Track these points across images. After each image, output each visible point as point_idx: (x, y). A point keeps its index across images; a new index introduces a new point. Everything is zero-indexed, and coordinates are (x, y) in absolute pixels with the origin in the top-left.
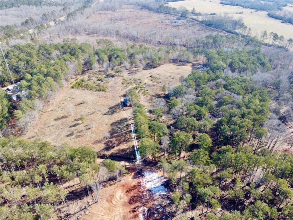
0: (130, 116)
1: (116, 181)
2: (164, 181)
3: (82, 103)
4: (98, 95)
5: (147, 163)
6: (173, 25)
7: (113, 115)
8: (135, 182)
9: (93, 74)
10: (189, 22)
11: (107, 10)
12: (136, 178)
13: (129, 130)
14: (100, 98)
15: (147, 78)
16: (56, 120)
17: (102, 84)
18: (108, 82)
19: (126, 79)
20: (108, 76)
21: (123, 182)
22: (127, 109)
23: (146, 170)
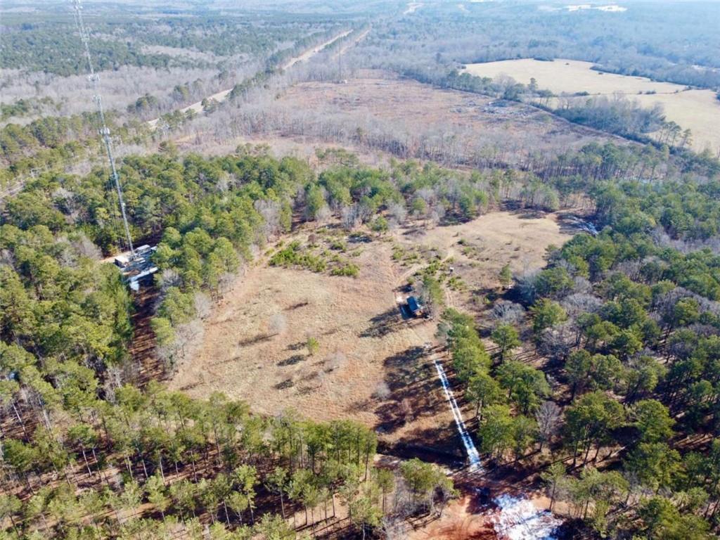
0: (429, 341)
1: (427, 518)
2: (556, 524)
3: (301, 305)
4: (338, 287)
5: (498, 472)
6: (487, 119)
7: (385, 337)
8: (476, 524)
9: (318, 233)
10: (526, 112)
11: (322, 80)
12: (477, 512)
13: (433, 379)
14: (344, 292)
15: (453, 246)
16: (242, 344)
17: (343, 257)
18: (359, 254)
19: (401, 247)
20: (354, 239)
21: (445, 521)
22: (418, 324)
23: (500, 490)
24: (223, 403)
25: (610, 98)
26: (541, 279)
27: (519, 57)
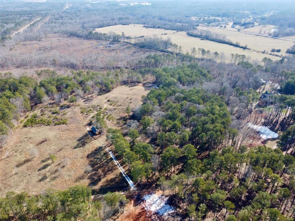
0: (104, 143)
1: (118, 215)
2: (166, 199)
3: (43, 142)
4: (59, 130)
5: (142, 187)
6: (108, 50)
7: (85, 146)
8: (138, 210)
9: (45, 108)
10: (123, 46)
11: (31, 40)
12: (137, 205)
13: (109, 158)
14: (62, 131)
15: (105, 103)
16: (17, 166)
17: (59, 117)
18: (66, 114)
19: (84, 107)
20: (62, 107)
21: (126, 213)
22: (98, 137)
23: (144, 193)
24: (13, 196)
25: (152, 37)
26: (142, 109)
27: (116, 24)
